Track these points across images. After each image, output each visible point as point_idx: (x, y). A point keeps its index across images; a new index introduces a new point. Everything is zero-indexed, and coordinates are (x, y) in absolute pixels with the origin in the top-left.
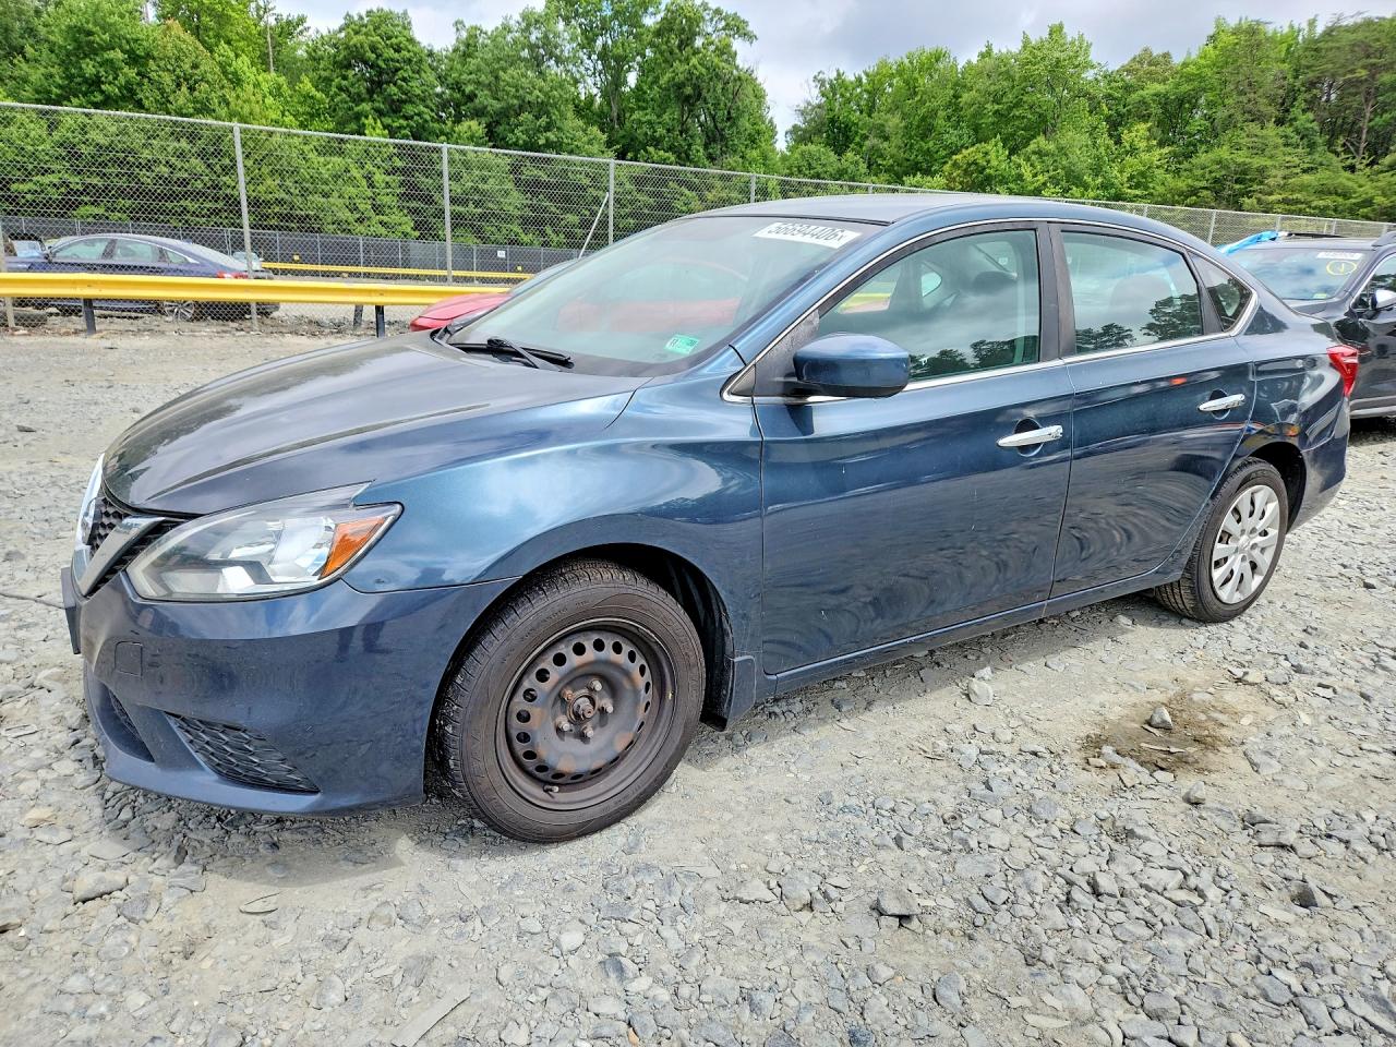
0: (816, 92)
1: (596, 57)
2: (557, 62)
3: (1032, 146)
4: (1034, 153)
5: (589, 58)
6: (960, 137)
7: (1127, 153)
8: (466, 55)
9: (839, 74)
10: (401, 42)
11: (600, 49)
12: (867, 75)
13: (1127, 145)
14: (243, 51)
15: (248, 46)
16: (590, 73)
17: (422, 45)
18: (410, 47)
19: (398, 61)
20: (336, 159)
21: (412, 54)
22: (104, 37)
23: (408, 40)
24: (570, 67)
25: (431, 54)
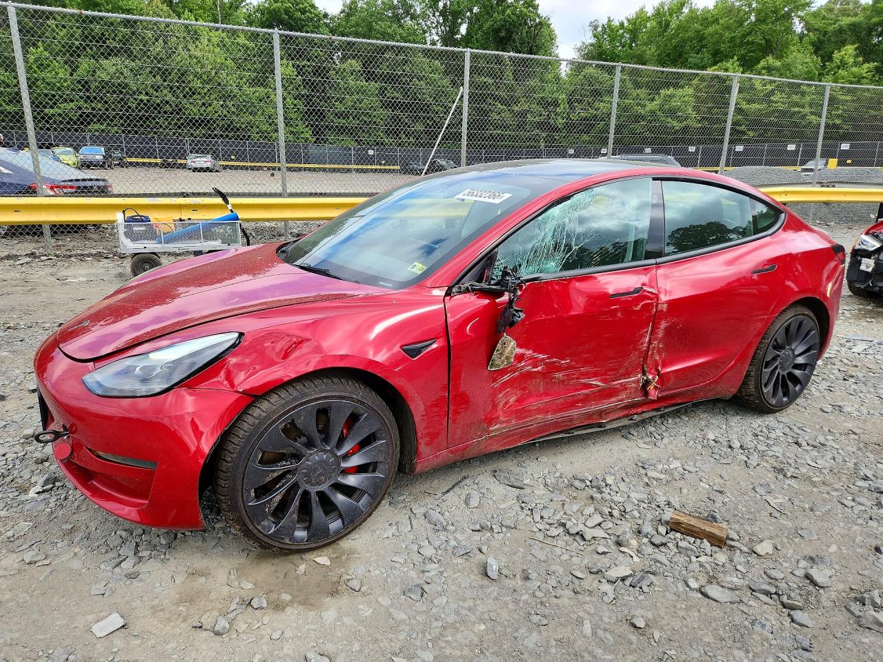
0: (590, 34)
1: (438, 14)
2: (412, 19)
3: (762, 63)
4: (764, 68)
5: (434, 15)
6: (702, 59)
7: (839, 68)
8: (348, 15)
9: (609, 21)
10: (306, 7)
11: (441, 8)
12: (628, 20)
13: (838, 62)
14: (201, 16)
15: (204, 13)
16: (434, 25)
17: (319, 10)
18: (312, 10)
19: (303, 20)
20: (261, 89)
21: (313, 15)
22: (107, 7)
23: (310, 6)
24: (421, 21)
25: (326, 15)
